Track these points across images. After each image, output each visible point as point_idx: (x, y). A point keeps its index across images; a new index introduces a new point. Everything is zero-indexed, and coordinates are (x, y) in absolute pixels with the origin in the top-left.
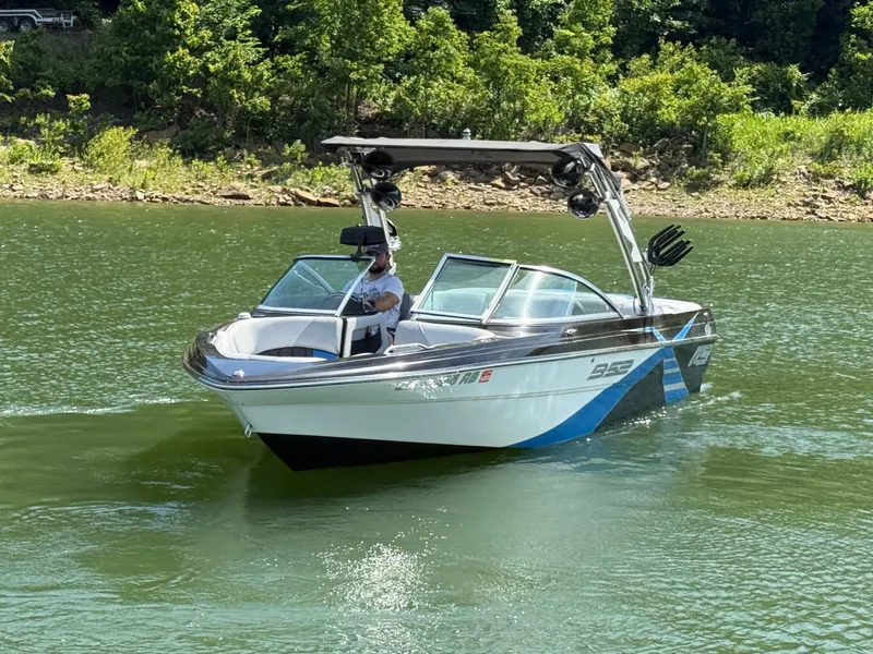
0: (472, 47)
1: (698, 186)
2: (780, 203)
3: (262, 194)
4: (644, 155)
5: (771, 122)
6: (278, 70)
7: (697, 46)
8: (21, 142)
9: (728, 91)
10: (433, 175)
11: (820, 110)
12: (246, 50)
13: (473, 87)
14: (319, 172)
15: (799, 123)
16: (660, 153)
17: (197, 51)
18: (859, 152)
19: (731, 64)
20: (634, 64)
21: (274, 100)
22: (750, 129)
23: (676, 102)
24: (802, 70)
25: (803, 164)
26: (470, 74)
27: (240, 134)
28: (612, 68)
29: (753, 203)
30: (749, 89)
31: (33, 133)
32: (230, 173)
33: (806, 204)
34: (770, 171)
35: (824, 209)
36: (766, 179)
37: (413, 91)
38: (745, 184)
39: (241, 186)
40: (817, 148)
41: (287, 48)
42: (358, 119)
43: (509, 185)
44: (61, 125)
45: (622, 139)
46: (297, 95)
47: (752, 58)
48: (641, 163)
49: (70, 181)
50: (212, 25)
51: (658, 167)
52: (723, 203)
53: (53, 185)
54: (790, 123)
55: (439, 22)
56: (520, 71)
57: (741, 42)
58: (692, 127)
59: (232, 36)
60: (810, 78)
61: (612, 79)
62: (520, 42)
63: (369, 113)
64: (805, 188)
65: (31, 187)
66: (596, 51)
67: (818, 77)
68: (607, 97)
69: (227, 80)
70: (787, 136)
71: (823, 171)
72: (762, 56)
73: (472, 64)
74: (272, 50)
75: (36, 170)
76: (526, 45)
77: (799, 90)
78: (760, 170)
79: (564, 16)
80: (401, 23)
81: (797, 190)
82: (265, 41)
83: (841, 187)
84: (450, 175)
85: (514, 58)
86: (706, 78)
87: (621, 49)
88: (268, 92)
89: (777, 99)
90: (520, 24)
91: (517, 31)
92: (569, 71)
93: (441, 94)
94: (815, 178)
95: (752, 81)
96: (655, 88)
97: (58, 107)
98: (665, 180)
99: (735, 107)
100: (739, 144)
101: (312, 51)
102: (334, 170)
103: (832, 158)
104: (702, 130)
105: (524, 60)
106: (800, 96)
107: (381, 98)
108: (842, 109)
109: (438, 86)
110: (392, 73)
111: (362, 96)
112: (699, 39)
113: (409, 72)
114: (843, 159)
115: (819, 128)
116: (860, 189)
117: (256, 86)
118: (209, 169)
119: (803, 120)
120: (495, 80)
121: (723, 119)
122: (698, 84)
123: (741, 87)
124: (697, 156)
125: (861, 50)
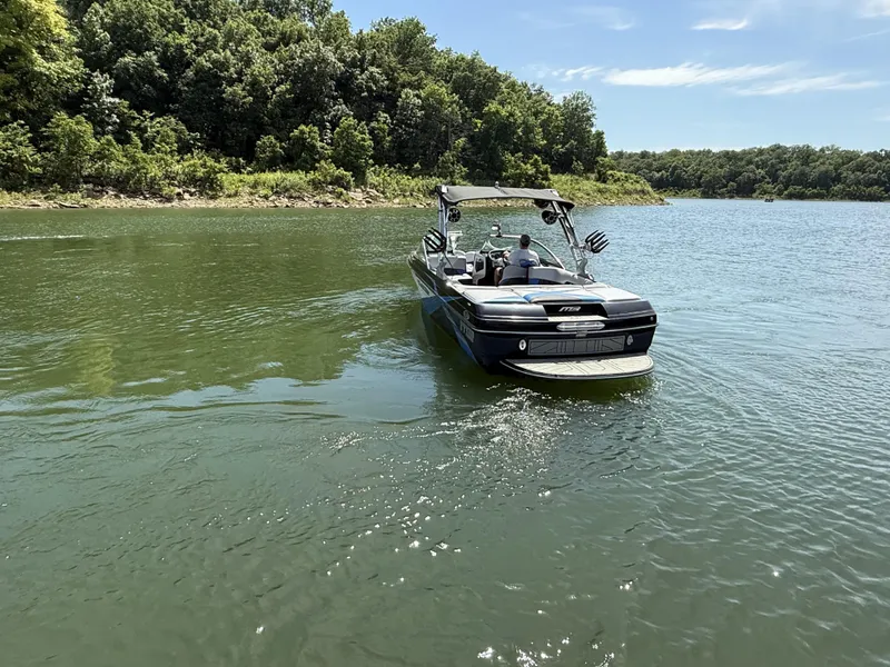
0: (124, 150)
1: (213, 198)
2: (242, 202)
3: (44, 205)
4: (194, 188)
5: (236, 176)
6: (43, 158)
7: (207, 151)
9: (219, 166)
11: (250, 173)
12: (28, 151)
13: (126, 164)
14: (68, 195)
15: (244, 177)
16: (199, 186)
18: (264, 186)
19: (219, 157)
20: (186, 157)
21: (44, 169)
22: (228, 179)
23: (203, 170)
24: (243, 160)
25: (248, 190)
26: (125, 160)
27: (32, 182)
28: (178, 158)
29: (233, 202)
30: (226, 165)
32: (30, 196)
33: (250, 202)
34: (237, 192)
35: (256, 204)
36: (236, 194)
37: (103, 166)
38: (229, 196)
39: (36, 202)
40: (251, 184)
41: (46, 149)
42: (82, 177)
43: (146, 198)
45: (185, 182)
46: (54, 167)
47: (226, 155)
48: (193, 190)
50: (10, 140)
51: (199, 191)
52: (222, 203)
54: (242, 176)
55: (109, 142)
56: (144, 159)
57: (222, 151)
58: (209, 178)
59: (20, 144)
60: (246, 163)
61: (178, 162)
62: (142, 149)
64: (249, 197)
66: (171, 152)
67: (249, 163)
68: (177, 168)
69: (21, 161)
70: (241, 181)
71: (254, 192)
72: (231, 156)
73: (126, 156)
74: (39, 151)
76: (145, 149)
77: (243, 166)
78: (233, 192)
79: (157, 140)
80: (93, 141)
81: (246, 198)
82: (36, 146)
83: (260, 197)
84: (122, 196)
85: (140, 155)
86: (210, 162)
87: (180, 151)
88: (40, 166)
89: (237, 170)
90: (142, 142)
91: (141, 145)
92: (162, 159)
93: (114, 167)
94: (252, 194)
95: (227, 163)
96: (194, 165)
98: (202, 196)
99: (221, 171)
100: (226, 184)
101: (58, 151)
102: (74, 195)
103: (256, 188)
104: (212, 179)
105: (144, 155)
106: (244, 168)
108: (258, 172)
109: (113, 163)
110: (93, 160)
111: (82, 167)
112: (208, 149)
113: (100, 159)
114: (259, 188)
115: (251, 178)
116: (266, 197)
117: (35, 164)
118: (20, 195)
119: (246, 176)
120: (135, 162)
121: (219, 175)
122: (208, 164)
123: (223, 165)
124: (212, 188)
125: (261, 154)
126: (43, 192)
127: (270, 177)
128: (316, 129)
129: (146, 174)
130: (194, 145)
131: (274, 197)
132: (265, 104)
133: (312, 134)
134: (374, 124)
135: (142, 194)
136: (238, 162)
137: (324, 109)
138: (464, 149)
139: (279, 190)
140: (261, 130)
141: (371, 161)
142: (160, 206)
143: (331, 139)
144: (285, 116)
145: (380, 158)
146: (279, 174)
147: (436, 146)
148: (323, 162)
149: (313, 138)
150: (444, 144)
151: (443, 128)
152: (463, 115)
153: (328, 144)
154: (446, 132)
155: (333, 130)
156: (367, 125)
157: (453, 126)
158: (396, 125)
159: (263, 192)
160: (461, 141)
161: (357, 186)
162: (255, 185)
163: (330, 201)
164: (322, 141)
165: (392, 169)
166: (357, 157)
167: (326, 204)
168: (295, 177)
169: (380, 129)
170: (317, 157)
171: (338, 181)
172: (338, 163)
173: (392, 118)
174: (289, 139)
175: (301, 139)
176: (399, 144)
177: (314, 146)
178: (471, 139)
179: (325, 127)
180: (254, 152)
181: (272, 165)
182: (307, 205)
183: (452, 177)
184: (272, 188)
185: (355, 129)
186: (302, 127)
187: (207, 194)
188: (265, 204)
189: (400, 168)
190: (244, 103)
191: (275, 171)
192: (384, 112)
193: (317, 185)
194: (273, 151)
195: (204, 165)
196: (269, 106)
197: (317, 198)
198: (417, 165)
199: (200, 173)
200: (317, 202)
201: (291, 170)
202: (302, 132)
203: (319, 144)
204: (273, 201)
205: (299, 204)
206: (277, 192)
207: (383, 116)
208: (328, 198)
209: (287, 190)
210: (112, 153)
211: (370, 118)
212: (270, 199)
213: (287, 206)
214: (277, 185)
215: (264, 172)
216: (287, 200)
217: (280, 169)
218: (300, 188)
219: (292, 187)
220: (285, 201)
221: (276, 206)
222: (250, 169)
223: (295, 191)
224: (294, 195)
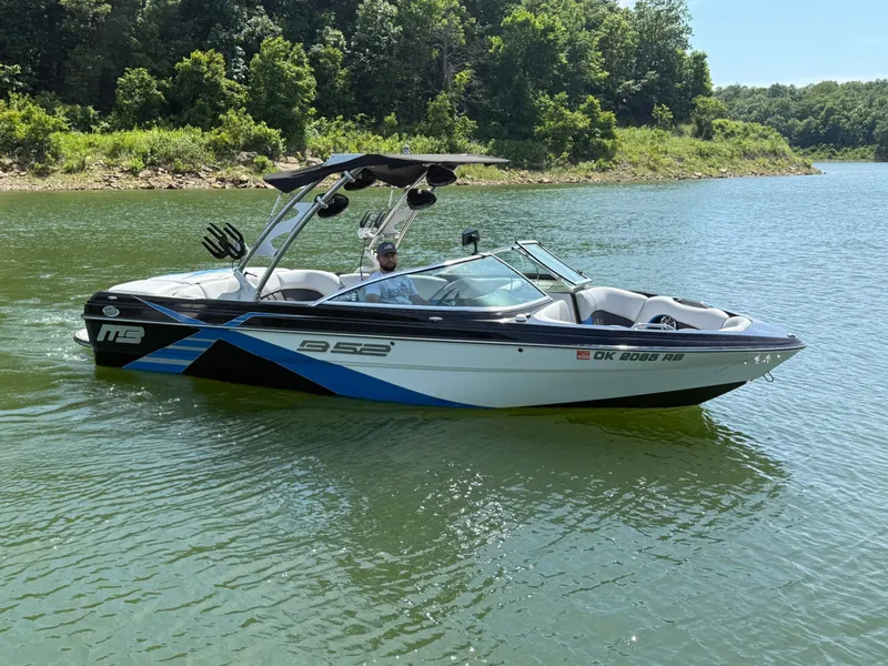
1: (42, 173)
2: (92, 181)
4: (9, 157)
5: (81, 137)
7: (33, 95)
9: (52, 120)
11: (106, 131)
15: (97, 138)
16: (19, 155)
18: (130, 152)
19: (53, 106)
22: (70, 142)
23: (25, 127)
24: (95, 109)
25: (103, 160)
29: (76, 181)
30: (65, 119)
33: (105, 181)
34: (83, 163)
35: (115, 183)
36: (82, 167)
38: (69, 171)
40: (108, 150)
47: (64, 102)
48: (8, 161)
51: (18, 163)
52: (57, 182)
54: (91, 138)
57: (58, 94)
58: (36, 140)
60: (100, 114)
64: (104, 173)
67: (104, 114)
70: (90, 145)
71: (112, 163)
72: (73, 102)
77: (94, 120)
78: (75, 163)
81: (99, 174)
83: (122, 171)
86: (39, 114)
89: (85, 125)
94: (109, 166)
95: (66, 115)
96: (10, 119)
98: (24, 170)
99: (57, 128)
100: (65, 150)
103: (116, 156)
104: (42, 142)
106: (97, 124)
108: (119, 130)
112: (33, 91)
114: (123, 156)
115: (108, 140)
116: (133, 172)
119: (98, 136)
121: (52, 136)
122: (36, 117)
123: (60, 117)
124: (40, 157)
125: (125, 98)
127: (141, 138)
128: (219, 57)
130: (11, 84)
131: (147, 172)
132: (132, 15)
133: (213, 65)
134: (316, 48)
136: (85, 113)
137: (231, 23)
138: (469, 89)
139: (154, 160)
140: (126, 60)
141: (313, 110)
143: (245, 73)
144: (165, 36)
145: (329, 106)
146: (155, 134)
147: (423, 84)
148: (231, 114)
149: (215, 73)
150: (435, 80)
151: (436, 53)
152: (466, 31)
153: (240, 81)
154: (439, 61)
155: (248, 58)
156: (307, 49)
157: (450, 50)
158: (355, 49)
159: (127, 163)
160: (464, 76)
161: (290, 153)
162: (115, 152)
163: (244, 177)
164: (229, 77)
165: (350, 123)
166: (289, 106)
167: (238, 182)
168: (183, 138)
169: (329, 56)
170: (222, 104)
171: (257, 144)
172: (258, 112)
173: (348, 37)
174: (174, 73)
175: (194, 74)
176: (361, 82)
177: (217, 86)
178: (481, 71)
179: (234, 53)
180: (114, 96)
181: (143, 117)
182: (205, 185)
183: (450, 135)
184: (145, 156)
185: (286, 57)
186: (197, 54)
187: (33, 167)
188: (133, 184)
189: (362, 122)
190: (96, 14)
191: (149, 128)
192: (334, 27)
193: (222, 152)
194: (146, 95)
195: (26, 119)
196: (139, 19)
197: (222, 173)
198: (391, 118)
199: (22, 131)
200: (222, 180)
201: (178, 125)
202: (197, 62)
203: (225, 82)
204: (146, 178)
205: (191, 183)
206: (152, 164)
207: (333, 34)
208: (242, 173)
209: (170, 160)
211: (310, 38)
212: (141, 175)
213: (170, 187)
214: (152, 152)
215: (131, 129)
216: (170, 177)
217: (158, 124)
218: (192, 157)
219: (179, 154)
220: (166, 179)
221: (152, 188)
222: (106, 125)
223: (184, 161)
224: (182, 168)
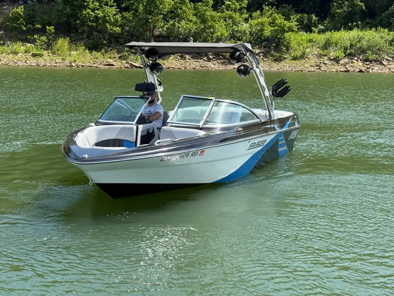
0: (195, 9)
1: (278, 60)
2: (308, 66)
3: (118, 64)
4: (258, 48)
5: (304, 35)
6: (124, 18)
7: (277, 8)
8: (29, 45)
9: (288, 24)
10: (181, 57)
11: (321, 32)
13: (195, 23)
15: (314, 36)
16: (264, 47)
17: (93, 11)
18: (336, 46)
19: (289, 14)
20: (254, 14)
21: (123, 29)
22: (297, 39)
23: (270, 28)
24: (316, 16)
25: (316, 51)
26: (194, 19)
27: (110, 42)
28: (247, 16)
29: (298, 65)
30: (296, 23)
31: (33, 42)
32: (107, 55)
33: (317, 66)
34: (304, 53)
35: (324, 68)
36: (303, 56)
37: (174, 25)
38: (295, 59)
39: (111, 61)
40: (321, 45)
41: (126, 9)
42: (154, 36)
43: (209, 60)
44: (44, 38)
46: (130, 27)
47: (297, 12)
48: (257, 51)
49: (47, 60)
51: (263, 53)
53: (41, 61)
54: (311, 36)
56: (213, 18)
57: (294, 6)
58: (276, 38)
59: (106, 4)
60: (318, 20)
61: (246, 20)
62: (213, 6)
63: (157, 33)
64: (317, 60)
65: (33, 62)
66: (240, 9)
67: (322, 19)
68: (245, 26)
70: (310, 41)
71: (323, 54)
72: (302, 11)
73: (195, 15)
74: (122, 10)
75: (34, 55)
76: (215, 8)
77: (314, 23)
78: (299, 53)
81: (314, 60)
83: (330, 59)
84: (187, 56)
85: (210, 13)
86: (280, 19)
87: (249, 9)
88: (120, 26)
89: (308, 28)
91: (211, 2)
92: (231, 17)
93: (183, 26)
94: (320, 56)
95: (297, 21)
96: (262, 24)
97: (43, 31)
98: (266, 57)
99: (291, 30)
100: (293, 44)
101: (136, 10)
103: (326, 49)
104: (279, 39)
105: (214, 13)
106: (316, 26)
107: (161, 27)
108: (331, 31)
109: (183, 22)
110: (165, 19)
111: (155, 27)
113: (172, 18)
114: (331, 49)
115: (322, 38)
116: (337, 60)
117: (115, 24)
118: (98, 54)
120: (204, 21)
121: (287, 35)
122: (278, 21)
123: (293, 24)
124: (277, 48)
125: (338, 9)
126: (118, 52)
127: (345, 36)
129: (213, 33)
131: (346, 60)
135: (206, 55)
136: (310, 20)
139: (352, 52)
142: (222, 68)
146: (355, 33)
159: (333, 54)
162: (327, 45)
180: (330, 7)
181: (346, 23)
182: (386, 71)
184: (346, 49)
187: (272, 56)
188: (336, 68)
191: (351, 29)
194: (353, 5)
195: (272, 24)
199: (268, 31)
201: (372, 26)
204: (345, 65)
205: (376, 69)
206: (350, 54)
209: (363, 51)
210: (184, 12)
212: (341, 62)
213: (361, 71)
214: (351, 45)
215: (338, 30)
216: (361, 64)
217: (357, 26)
218: (379, 49)
219: (369, 48)
220: (358, 65)
221: (347, 71)
222: (322, 27)
223: (374, 53)
224: (371, 58)
